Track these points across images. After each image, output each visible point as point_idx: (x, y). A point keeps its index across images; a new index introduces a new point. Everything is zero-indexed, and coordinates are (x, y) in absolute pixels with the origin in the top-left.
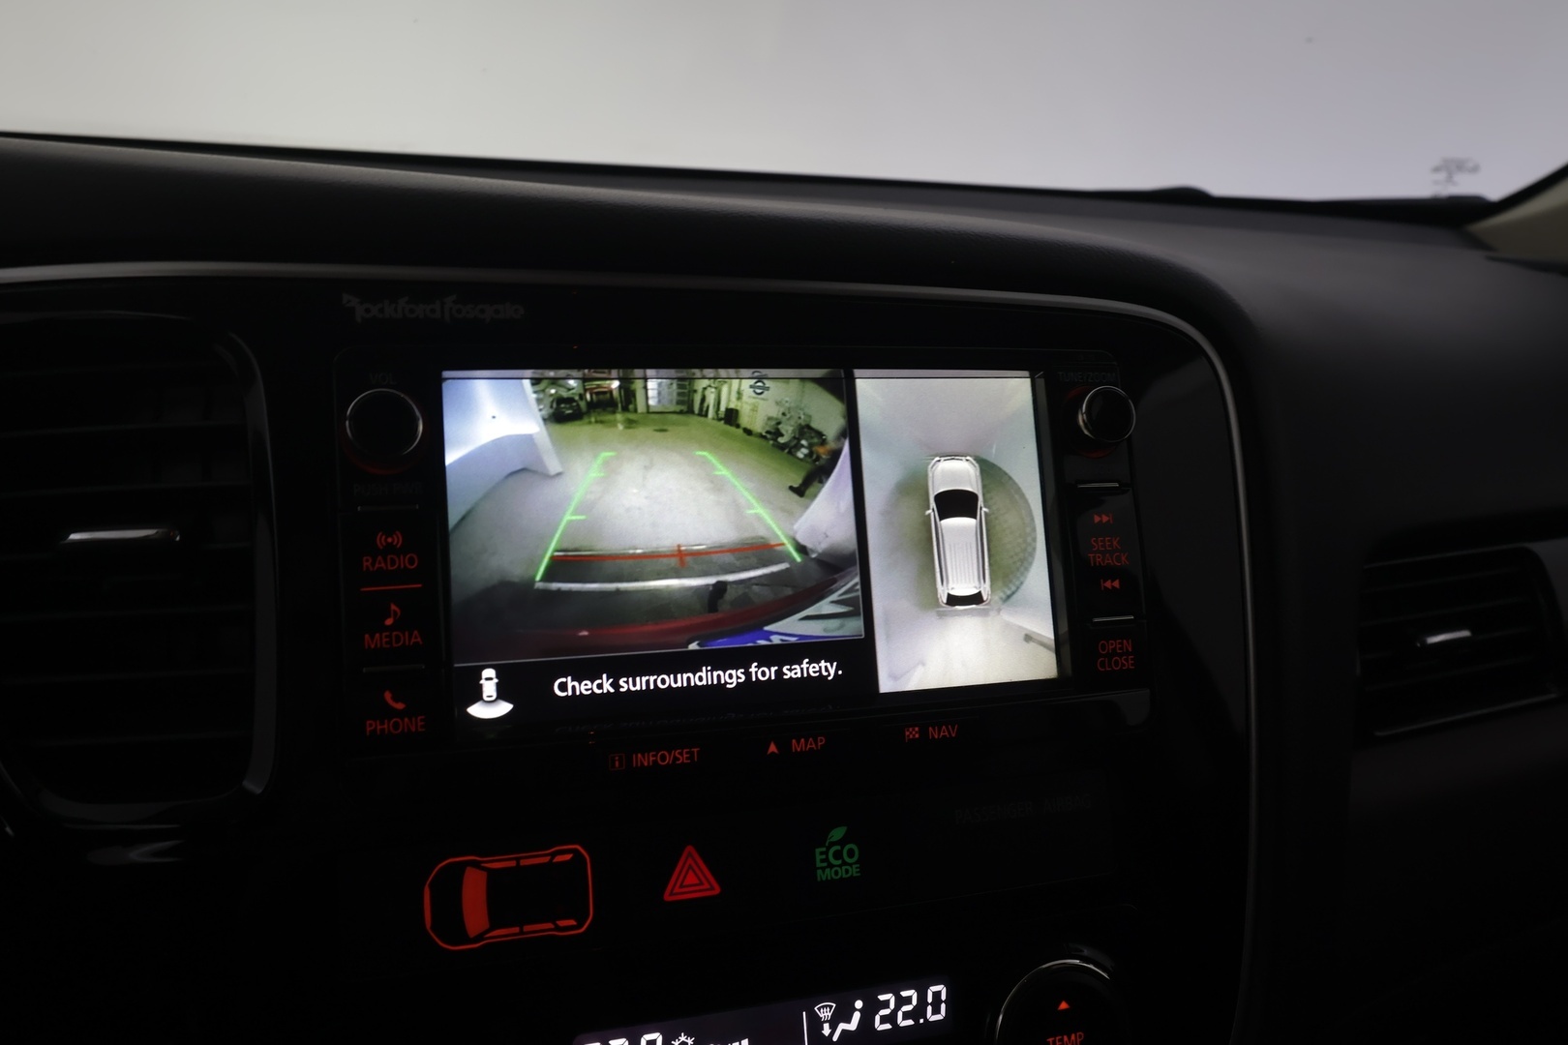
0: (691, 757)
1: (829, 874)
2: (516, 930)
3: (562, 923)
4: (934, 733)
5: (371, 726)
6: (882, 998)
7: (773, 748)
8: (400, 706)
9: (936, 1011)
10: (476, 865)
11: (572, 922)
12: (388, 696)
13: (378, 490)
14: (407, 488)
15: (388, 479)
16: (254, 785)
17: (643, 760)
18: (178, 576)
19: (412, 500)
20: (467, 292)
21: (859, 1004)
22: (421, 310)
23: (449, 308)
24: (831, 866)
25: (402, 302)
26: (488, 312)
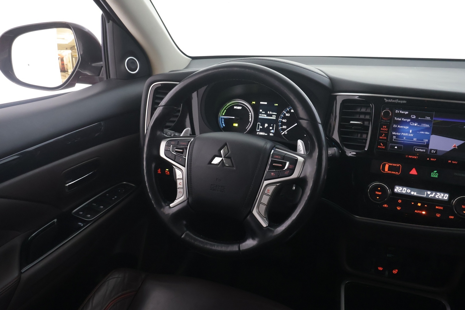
0: (417, 158)
1: (433, 176)
2: (391, 172)
3: (396, 173)
4: (453, 162)
5: (379, 146)
6: (438, 194)
7: (428, 159)
8: (382, 145)
9: (446, 197)
10: (388, 164)
12: (381, 144)
13: (385, 121)
14: (388, 121)
15: (386, 120)
16: (366, 149)
17: (410, 157)
18: (361, 128)
19: (388, 122)
20: (399, 99)
21: (434, 193)
22: (393, 101)
23: (397, 101)
24: (433, 175)
25: (391, 100)
26: (402, 102)
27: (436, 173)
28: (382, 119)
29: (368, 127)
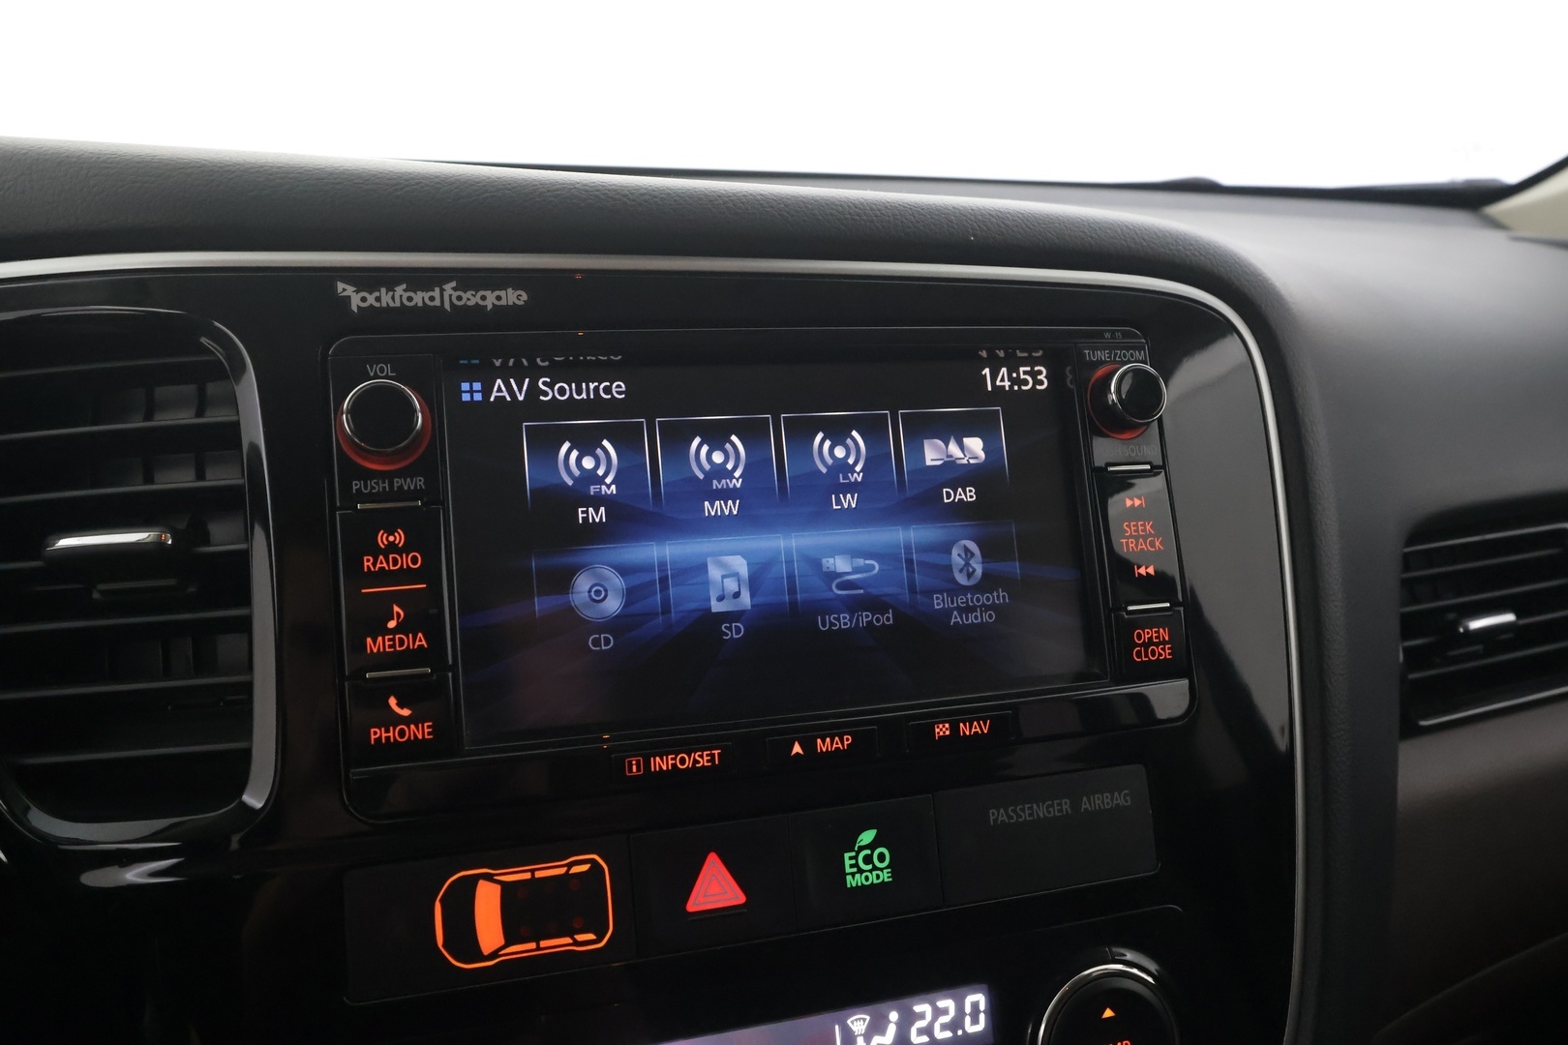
0: (712, 760)
1: (859, 880)
2: (533, 945)
3: (580, 937)
4: (965, 729)
5: (376, 734)
6: (918, 1009)
7: (797, 749)
8: (406, 712)
9: (975, 1021)
10: (489, 878)
11: (591, 936)
12: (392, 702)
13: (378, 486)
14: (409, 484)
15: (383, 475)
16: (254, 799)
17: (661, 764)
18: (172, 582)
19: (414, 495)
20: (469, 279)
21: (894, 1016)
22: (419, 298)
23: (448, 295)
24: (861, 871)
25: (400, 290)
26: (490, 299)
27: (872, 846)
28: (352, 471)
29: (243, 560)
